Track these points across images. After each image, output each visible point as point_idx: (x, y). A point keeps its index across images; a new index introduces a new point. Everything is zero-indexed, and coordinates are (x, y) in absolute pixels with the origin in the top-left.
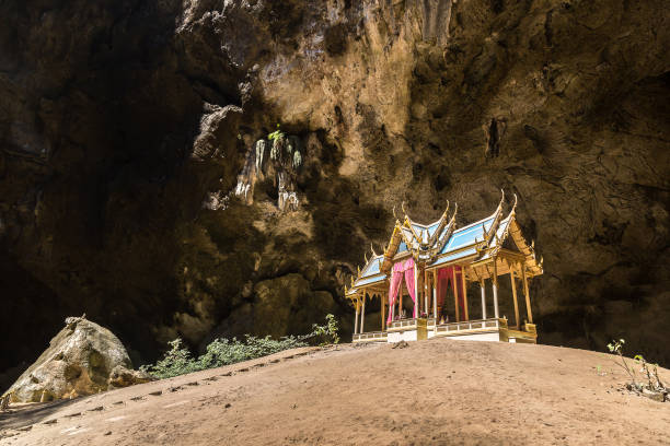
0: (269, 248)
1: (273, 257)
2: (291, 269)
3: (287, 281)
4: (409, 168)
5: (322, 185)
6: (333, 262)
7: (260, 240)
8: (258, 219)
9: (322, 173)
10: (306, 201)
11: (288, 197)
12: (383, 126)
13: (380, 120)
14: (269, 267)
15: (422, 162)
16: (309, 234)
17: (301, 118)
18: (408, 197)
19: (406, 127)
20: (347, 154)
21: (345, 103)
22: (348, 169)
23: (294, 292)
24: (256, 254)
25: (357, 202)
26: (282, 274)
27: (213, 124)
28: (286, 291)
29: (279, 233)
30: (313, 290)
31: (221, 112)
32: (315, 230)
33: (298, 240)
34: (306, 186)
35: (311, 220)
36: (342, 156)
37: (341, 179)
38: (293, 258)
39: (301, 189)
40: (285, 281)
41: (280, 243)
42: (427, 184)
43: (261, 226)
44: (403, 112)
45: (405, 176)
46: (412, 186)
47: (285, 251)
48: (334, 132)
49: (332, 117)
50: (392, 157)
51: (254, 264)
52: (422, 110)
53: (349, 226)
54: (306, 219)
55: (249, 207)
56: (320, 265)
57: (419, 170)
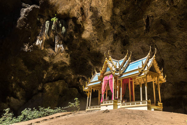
0: (50, 69)
1: (52, 72)
2: (60, 78)
3: (58, 83)
4: (112, 35)
5: (74, 42)
6: (78, 75)
7: (46, 65)
8: (46, 56)
9: (74, 36)
10: (67, 48)
11: (59, 47)
12: (101, 17)
13: (100, 14)
14: (50, 77)
15: (117, 33)
16: (68, 63)
17: (66, 12)
18: (111, 48)
19: (111, 18)
20: (85, 29)
21: (85, 6)
22: (86, 35)
23: (61, 88)
24: (44, 71)
25: (89, 49)
26: (56, 80)
27: (26, 13)
28: (57, 88)
29: (55, 62)
30: (69, 87)
31: (30, 8)
32: (71, 61)
33: (63, 66)
34: (67, 42)
35: (69, 57)
36: (83, 29)
37: (82, 40)
38: (61, 73)
39: (65, 43)
40: (57, 83)
41: (55, 67)
42: (119, 43)
43: (47, 59)
44: (110, 11)
45: (110, 39)
46: (113, 43)
47: (57, 70)
48: (80, 19)
49: (79, 12)
50: (105, 31)
51: (43, 76)
52: (118, 11)
53: (86, 60)
54: (67, 57)
55: (42, 51)
56: (73, 77)
57: (116, 36)
